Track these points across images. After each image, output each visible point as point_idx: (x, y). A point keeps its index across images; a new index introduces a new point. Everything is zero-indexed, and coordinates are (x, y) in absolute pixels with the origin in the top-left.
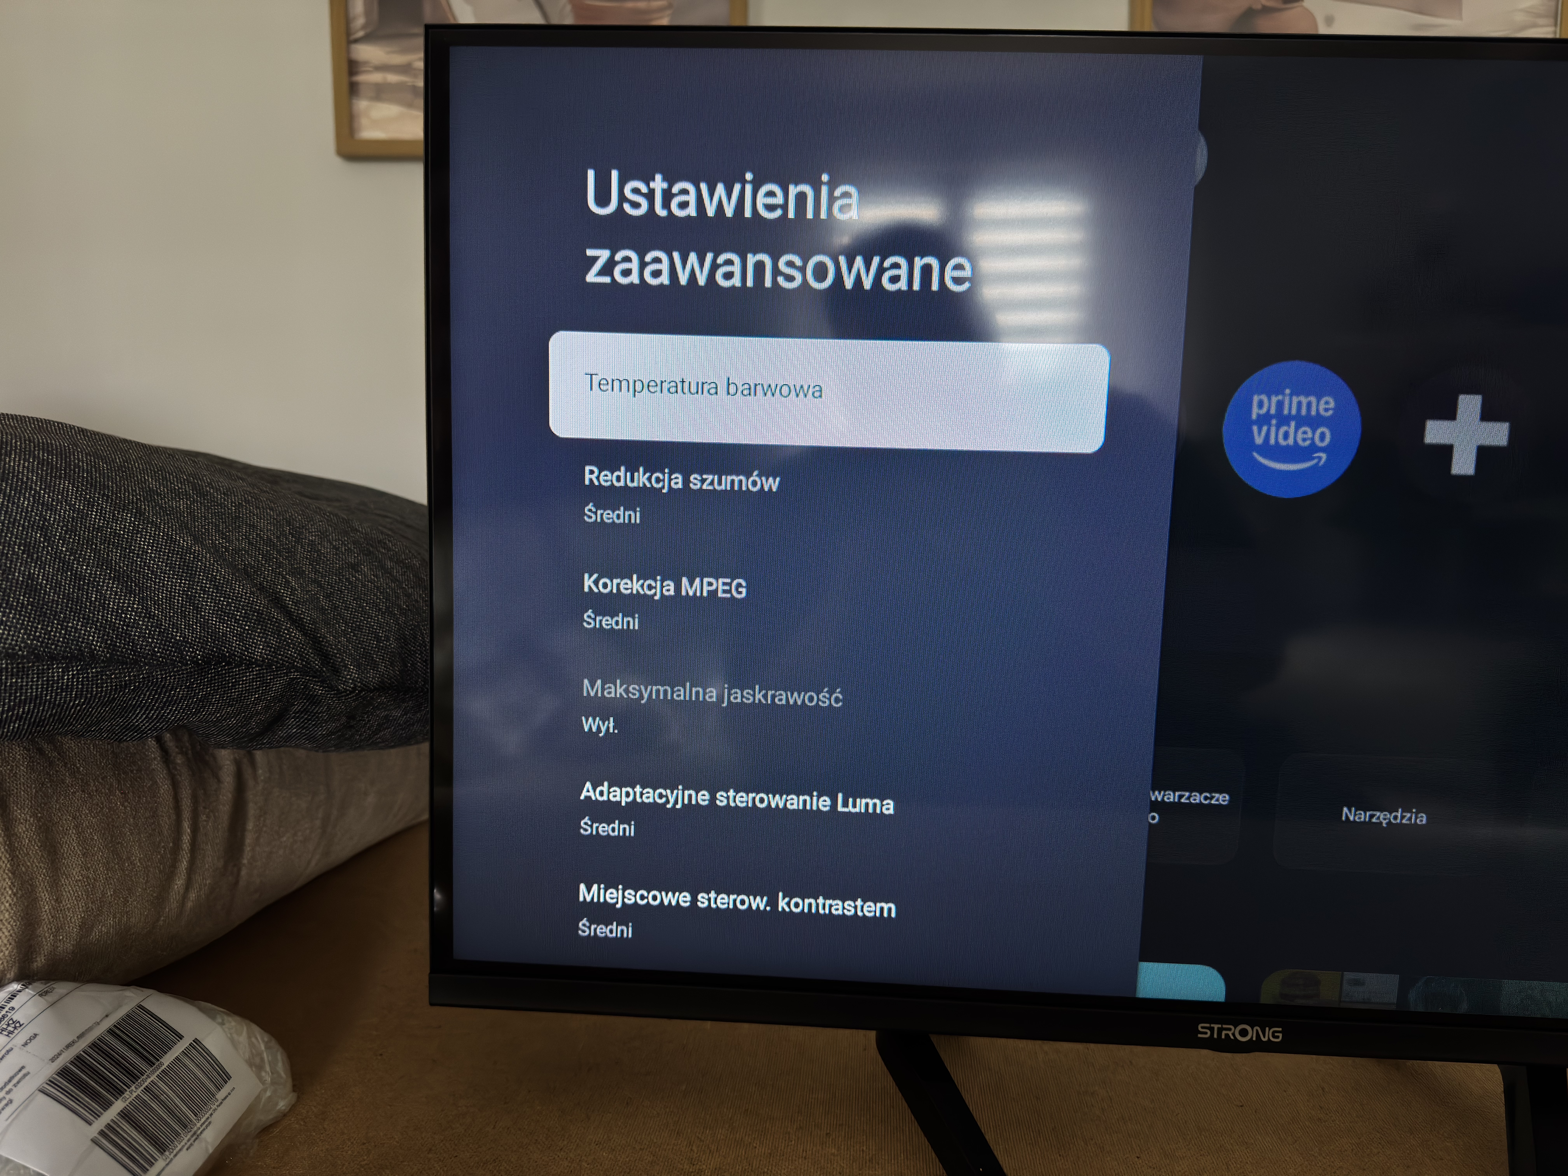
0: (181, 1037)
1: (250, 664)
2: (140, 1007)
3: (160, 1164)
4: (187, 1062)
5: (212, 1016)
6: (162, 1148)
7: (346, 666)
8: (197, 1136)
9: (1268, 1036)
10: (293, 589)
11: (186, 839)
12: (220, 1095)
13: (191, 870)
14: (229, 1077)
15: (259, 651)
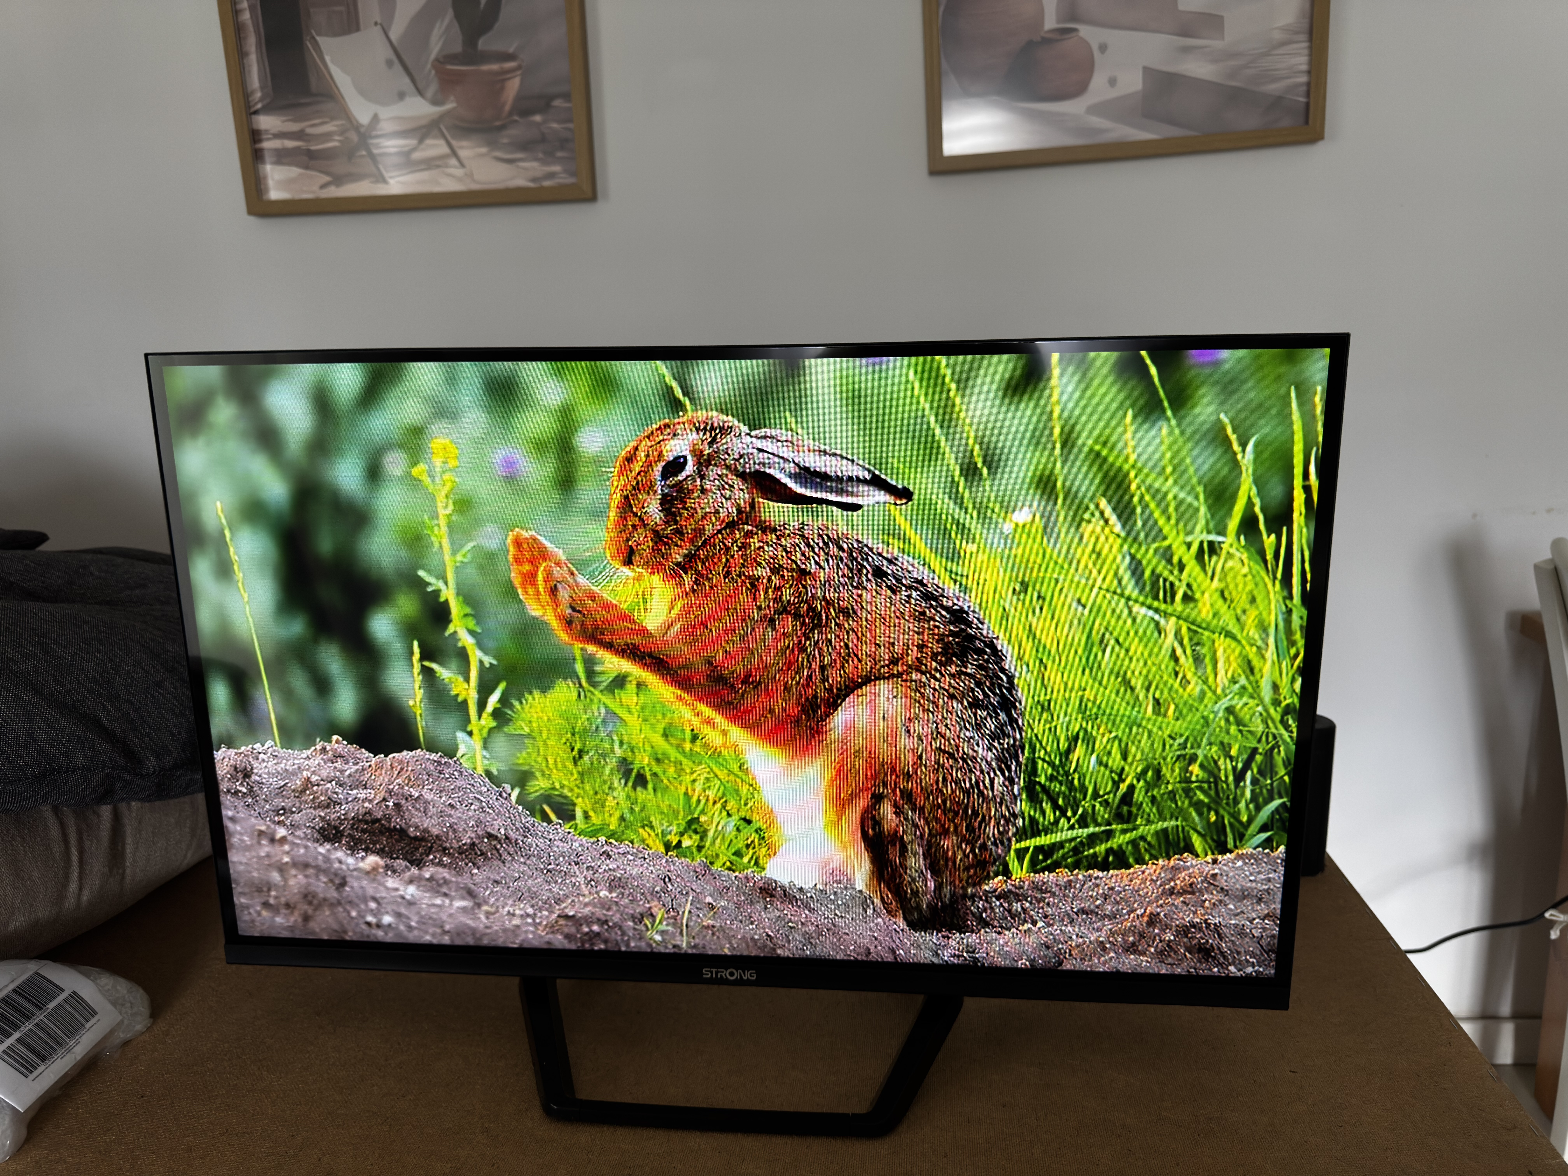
0: (63, 990)
1: (74, 771)
2: (37, 973)
3: (42, 1067)
4: (67, 1007)
5: (87, 975)
6: (43, 1059)
7: (147, 758)
8: (69, 1051)
9: (747, 976)
10: (109, 712)
11: (75, 859)
12: (88, 1025)
13: (81, 878)
14: (96, 1013)
15: (80, 760)
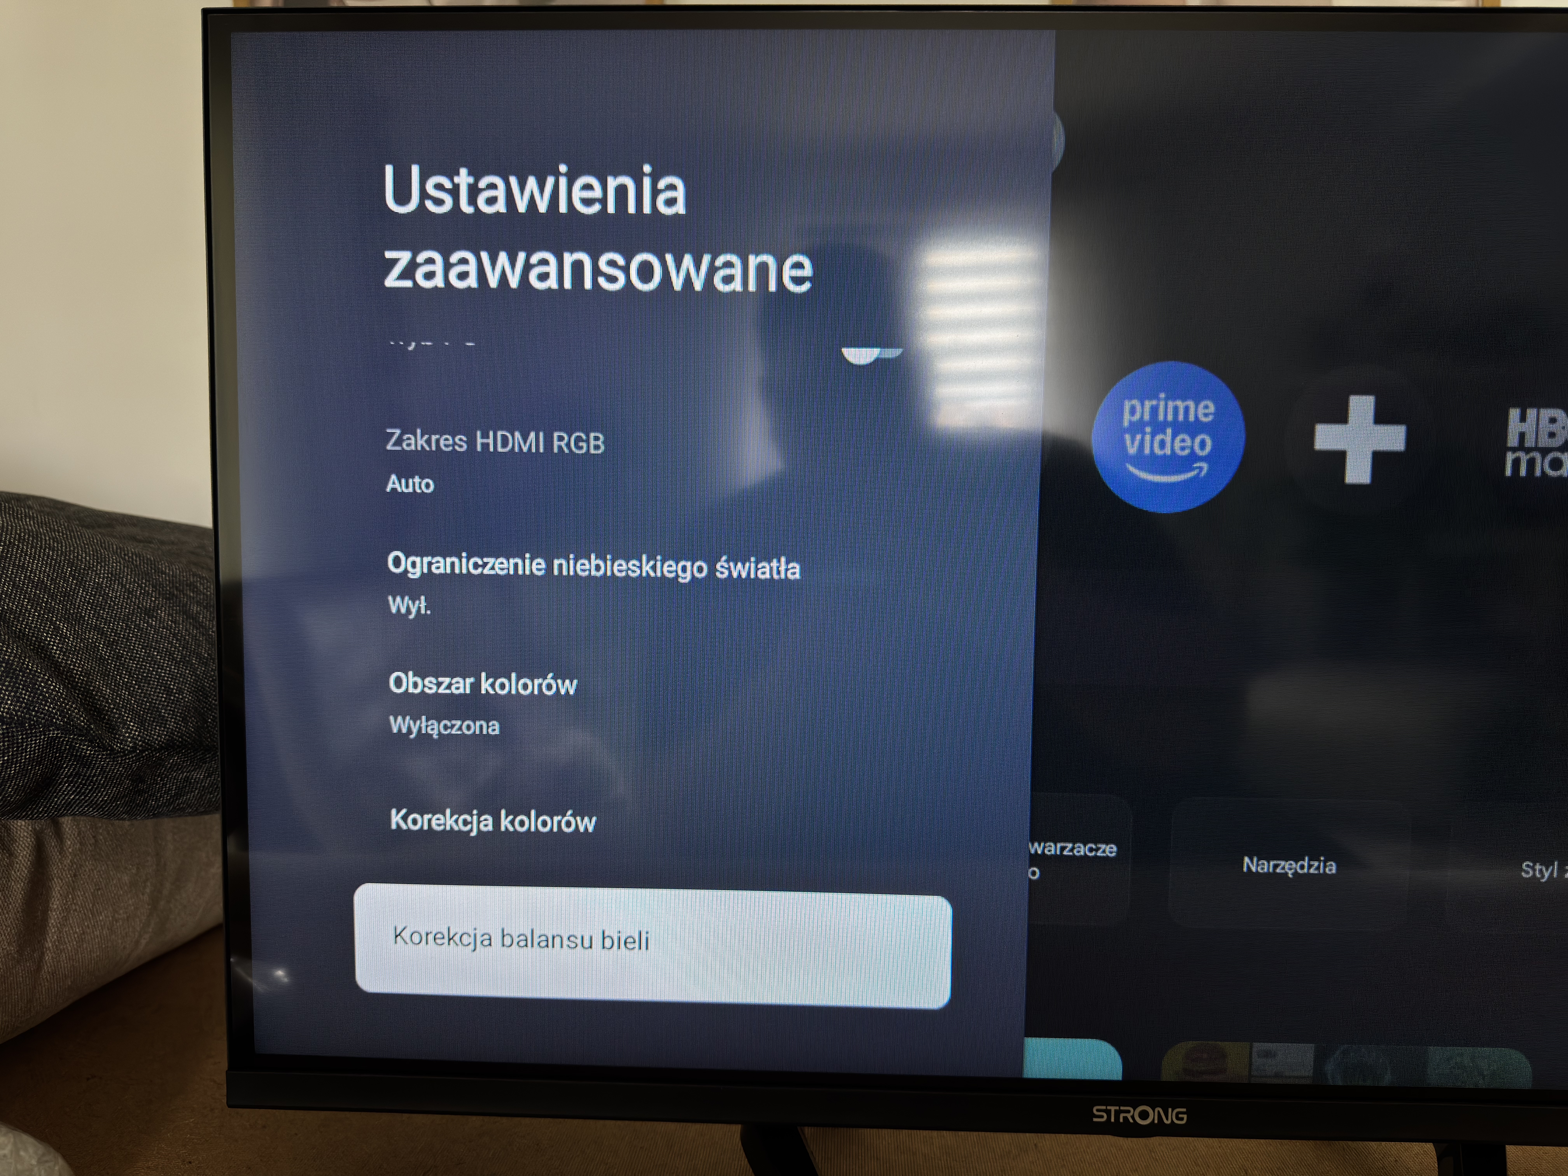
7: (124, 723)
9: (1171, 1117)
10: (63, 637)
